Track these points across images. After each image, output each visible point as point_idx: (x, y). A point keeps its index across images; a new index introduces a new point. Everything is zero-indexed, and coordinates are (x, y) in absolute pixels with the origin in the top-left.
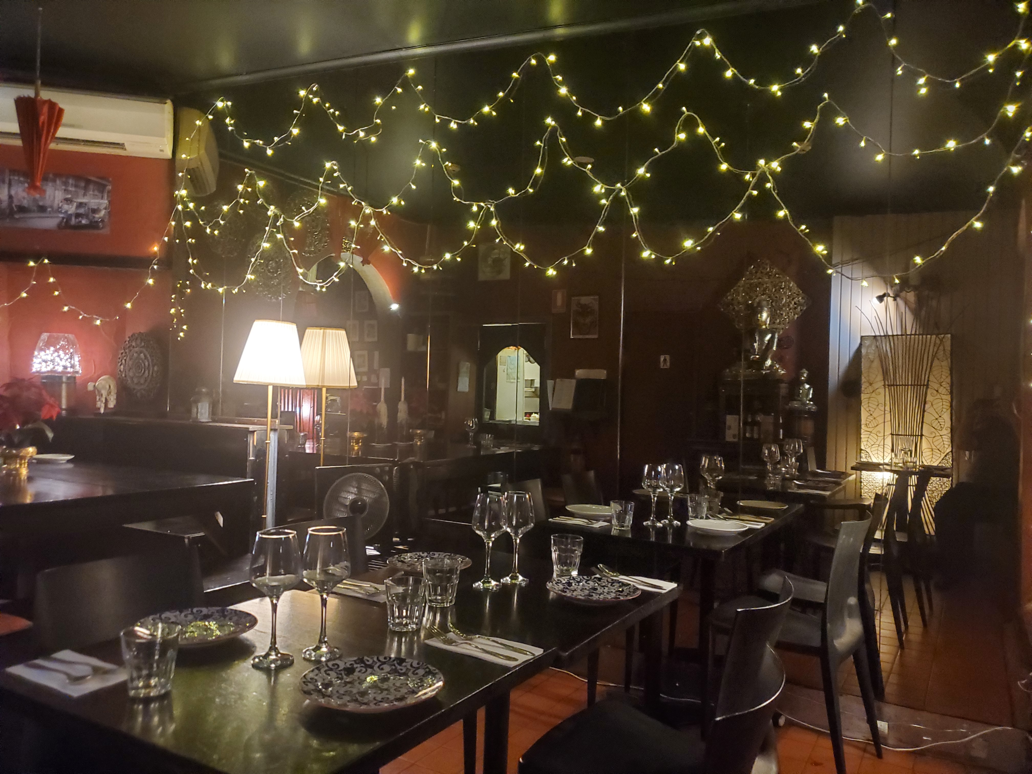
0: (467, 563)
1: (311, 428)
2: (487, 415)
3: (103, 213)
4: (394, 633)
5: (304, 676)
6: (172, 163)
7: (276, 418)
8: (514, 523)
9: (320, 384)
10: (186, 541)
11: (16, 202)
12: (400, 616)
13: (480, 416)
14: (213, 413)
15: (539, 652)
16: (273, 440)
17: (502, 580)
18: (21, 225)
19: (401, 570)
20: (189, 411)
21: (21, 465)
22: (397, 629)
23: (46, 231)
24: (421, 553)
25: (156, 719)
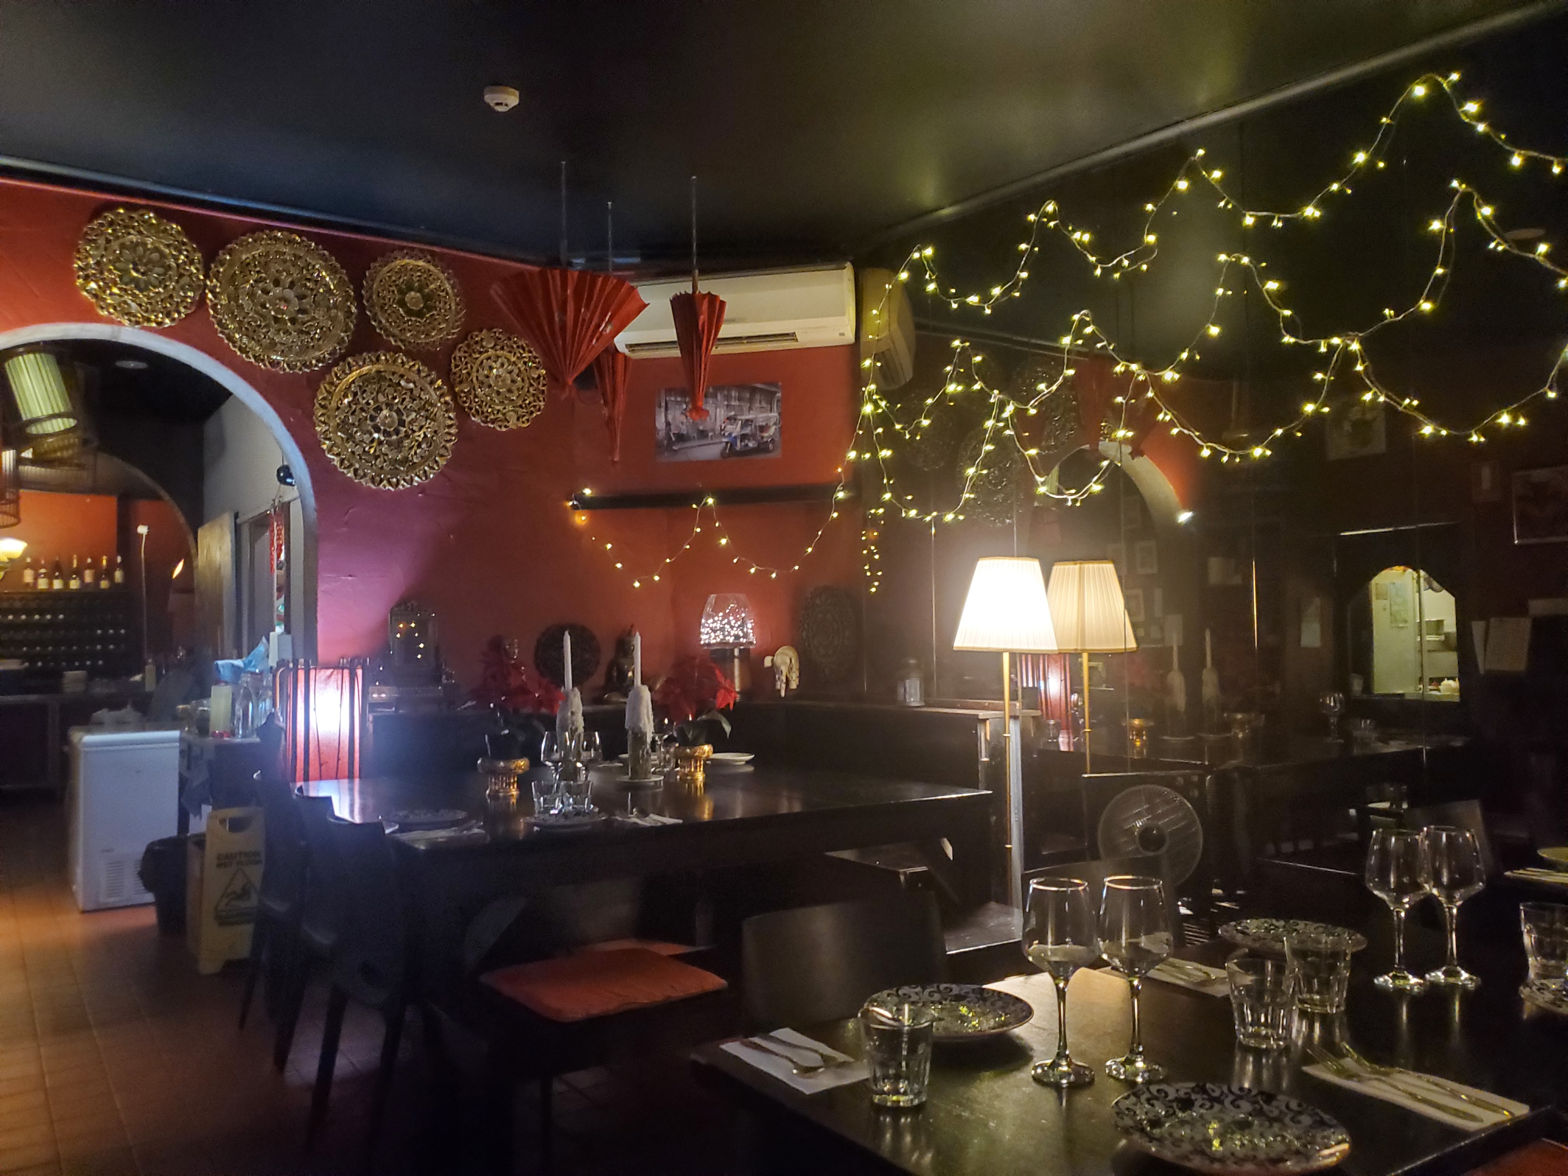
0: (1358, 942)
1: (1064, 712)
2: (1357, 685)
3: (772, 430)
4: (1247, 1049)
5: (1117, 1103)
6: (854, 351)
7: (1016, 699)
8: (1445, 879)
9: (1079, 648)
10: (902, 878)
11: (674, 430)
12: (1256, 1022)
13: (1343, 686)
14: (926, 694)
15: (1521, 1110)
16: (1013, 734)
17: (1427, 976)
18: (681, 457)
19: (1243, 946)
20: (893, 691)
21: (696, 768)
22: (1252, 1043)
23: (709, 462)
24: (1274, 922)
25: (908, 1139)
